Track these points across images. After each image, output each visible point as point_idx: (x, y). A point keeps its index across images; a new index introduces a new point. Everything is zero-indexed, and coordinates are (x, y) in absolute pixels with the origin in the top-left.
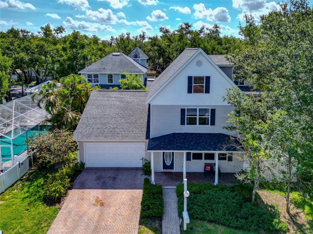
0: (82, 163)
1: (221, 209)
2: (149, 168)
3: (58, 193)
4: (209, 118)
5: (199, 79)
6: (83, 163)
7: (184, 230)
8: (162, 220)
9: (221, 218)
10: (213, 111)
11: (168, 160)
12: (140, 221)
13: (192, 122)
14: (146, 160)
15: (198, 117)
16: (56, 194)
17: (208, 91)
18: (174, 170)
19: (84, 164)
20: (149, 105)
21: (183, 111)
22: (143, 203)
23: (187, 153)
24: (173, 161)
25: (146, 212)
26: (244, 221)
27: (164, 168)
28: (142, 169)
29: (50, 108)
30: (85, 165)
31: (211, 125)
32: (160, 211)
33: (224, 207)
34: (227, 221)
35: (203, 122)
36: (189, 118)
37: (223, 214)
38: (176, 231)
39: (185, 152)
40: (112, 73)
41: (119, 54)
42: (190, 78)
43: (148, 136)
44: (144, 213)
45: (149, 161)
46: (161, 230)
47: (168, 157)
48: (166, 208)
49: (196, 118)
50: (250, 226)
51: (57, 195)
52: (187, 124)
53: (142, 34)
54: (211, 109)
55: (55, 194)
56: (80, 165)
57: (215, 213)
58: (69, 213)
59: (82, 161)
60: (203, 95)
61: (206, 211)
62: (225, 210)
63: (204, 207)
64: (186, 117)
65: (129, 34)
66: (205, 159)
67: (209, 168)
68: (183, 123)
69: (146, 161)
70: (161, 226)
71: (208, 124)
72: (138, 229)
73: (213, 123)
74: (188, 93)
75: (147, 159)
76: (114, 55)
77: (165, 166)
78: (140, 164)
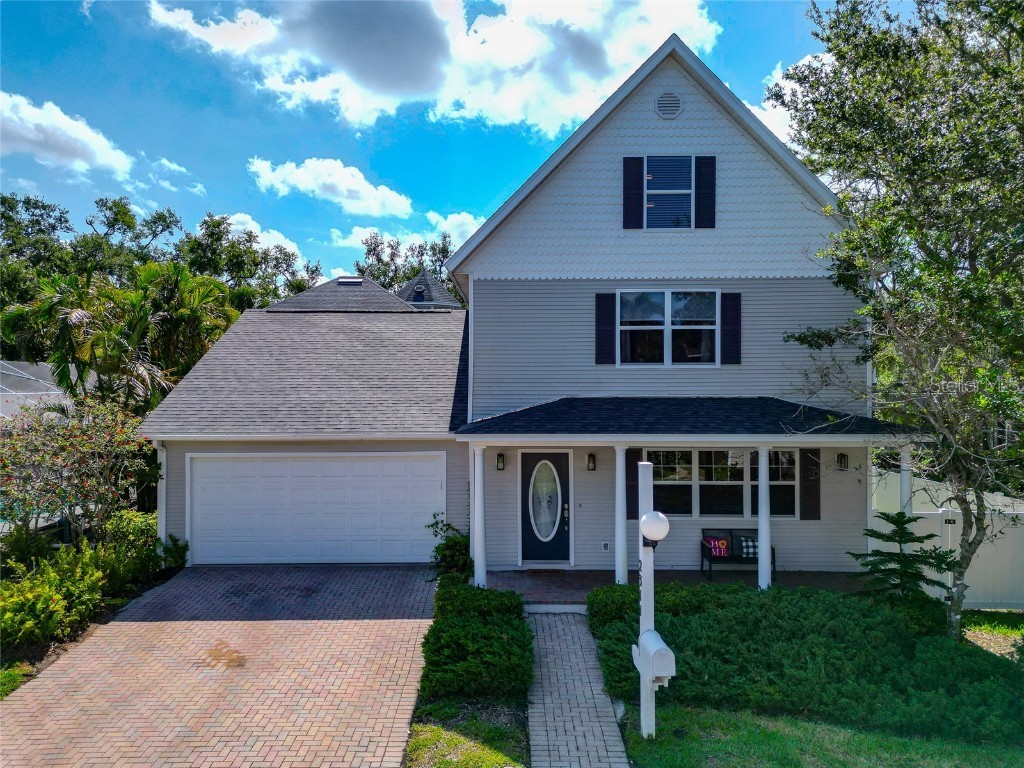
0: (175, 540)
1: (813, 655)
2: (462, 554)
3: (37, 617)
4: (713, 331)
5: (669, 168)
6: (181, 543)
7: (645, 736)
8: (527, 707)
9: (824, 690)
10: (732, 303)
11: (545, 517)
12: (416, 709)
13: (643, 348)
14: (448, 526)
15: (668, 329)
16: (22, 622)
17: (706, 219)
18: (573, 563)
19: (186, 548)
21: (605, 303)
22: (431, 640)
24: (565, 522)
25: (446, 671)
26: (940, 697)
27: (526, 556)
29: (74, 376)
30: (188, 554)
31: (723, 362)
32: (514, 660)
33: (828, 647)
34: (854, 703)
35: (690, 347)
36: (631, 331)
37: (827, 675)
38: (600, 743)
39: (621, 444)
41: (360, 280)
42: (632, 167)
43: (457, 423)
44: (438, 675)
45: (464, 532)
46: (522, 737)
47: (544, 504)
48: (544, 670)
49: (662, 332)
50: (979, 720)
51: (29, 624)
52: (623, 360)
53: (439, 242)
54: (724, 296)
55: (18, 618)
56: (166, 550)
57: (788, 671)
58: (73, 688)
59: (177, 535)
60: (690, 237)
61: (742, 671)
62: (839, 659)
63: (727, 657)
64: (619, 328)
65: (398, 244)
66: (703, 512)
67: (722, 544)
68: (604, 356)
69: (450, 533)
70: (523, 724)
71: (712, 360)
72: (406, 739)
73: (732, 355)
74: (625, 227)
75: (455, 525)
76: (342, 284)
77: (532, 547)
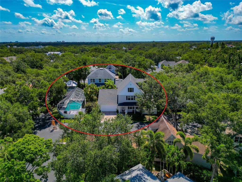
2: (118, 111)
5: (131, 89)
13: (129, 99)
15: (131, 98)
18: (125, 112)
20: (118, 95)
21: (127, 96)
23: (128, 107)
27: (122, 111)
28: (116, 112)
31: (134, 100)
35: (132, 99)
39: (127, 107)
40: (101, 78)
41: (103, 69)
43: (118, 103)
45: (118, 109)
47: (123, 108)
54: (134, 96)
60: (131, 93)
68: (127, 100)
74: (128, 92)
76: (100, 69)
78: (116, 110)
